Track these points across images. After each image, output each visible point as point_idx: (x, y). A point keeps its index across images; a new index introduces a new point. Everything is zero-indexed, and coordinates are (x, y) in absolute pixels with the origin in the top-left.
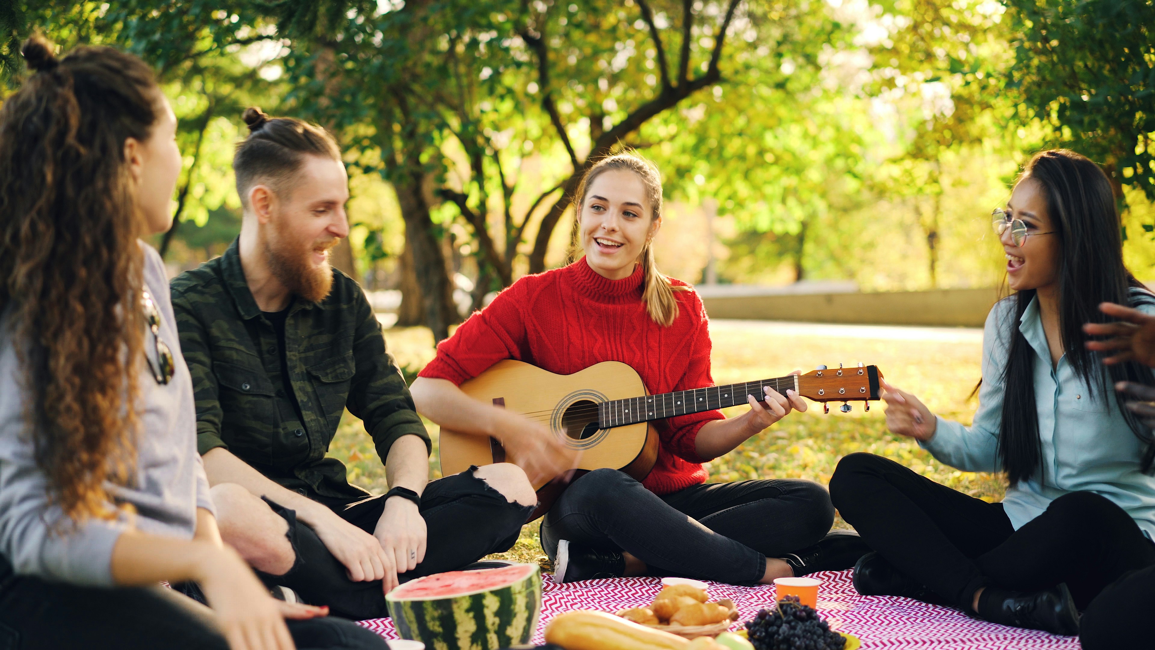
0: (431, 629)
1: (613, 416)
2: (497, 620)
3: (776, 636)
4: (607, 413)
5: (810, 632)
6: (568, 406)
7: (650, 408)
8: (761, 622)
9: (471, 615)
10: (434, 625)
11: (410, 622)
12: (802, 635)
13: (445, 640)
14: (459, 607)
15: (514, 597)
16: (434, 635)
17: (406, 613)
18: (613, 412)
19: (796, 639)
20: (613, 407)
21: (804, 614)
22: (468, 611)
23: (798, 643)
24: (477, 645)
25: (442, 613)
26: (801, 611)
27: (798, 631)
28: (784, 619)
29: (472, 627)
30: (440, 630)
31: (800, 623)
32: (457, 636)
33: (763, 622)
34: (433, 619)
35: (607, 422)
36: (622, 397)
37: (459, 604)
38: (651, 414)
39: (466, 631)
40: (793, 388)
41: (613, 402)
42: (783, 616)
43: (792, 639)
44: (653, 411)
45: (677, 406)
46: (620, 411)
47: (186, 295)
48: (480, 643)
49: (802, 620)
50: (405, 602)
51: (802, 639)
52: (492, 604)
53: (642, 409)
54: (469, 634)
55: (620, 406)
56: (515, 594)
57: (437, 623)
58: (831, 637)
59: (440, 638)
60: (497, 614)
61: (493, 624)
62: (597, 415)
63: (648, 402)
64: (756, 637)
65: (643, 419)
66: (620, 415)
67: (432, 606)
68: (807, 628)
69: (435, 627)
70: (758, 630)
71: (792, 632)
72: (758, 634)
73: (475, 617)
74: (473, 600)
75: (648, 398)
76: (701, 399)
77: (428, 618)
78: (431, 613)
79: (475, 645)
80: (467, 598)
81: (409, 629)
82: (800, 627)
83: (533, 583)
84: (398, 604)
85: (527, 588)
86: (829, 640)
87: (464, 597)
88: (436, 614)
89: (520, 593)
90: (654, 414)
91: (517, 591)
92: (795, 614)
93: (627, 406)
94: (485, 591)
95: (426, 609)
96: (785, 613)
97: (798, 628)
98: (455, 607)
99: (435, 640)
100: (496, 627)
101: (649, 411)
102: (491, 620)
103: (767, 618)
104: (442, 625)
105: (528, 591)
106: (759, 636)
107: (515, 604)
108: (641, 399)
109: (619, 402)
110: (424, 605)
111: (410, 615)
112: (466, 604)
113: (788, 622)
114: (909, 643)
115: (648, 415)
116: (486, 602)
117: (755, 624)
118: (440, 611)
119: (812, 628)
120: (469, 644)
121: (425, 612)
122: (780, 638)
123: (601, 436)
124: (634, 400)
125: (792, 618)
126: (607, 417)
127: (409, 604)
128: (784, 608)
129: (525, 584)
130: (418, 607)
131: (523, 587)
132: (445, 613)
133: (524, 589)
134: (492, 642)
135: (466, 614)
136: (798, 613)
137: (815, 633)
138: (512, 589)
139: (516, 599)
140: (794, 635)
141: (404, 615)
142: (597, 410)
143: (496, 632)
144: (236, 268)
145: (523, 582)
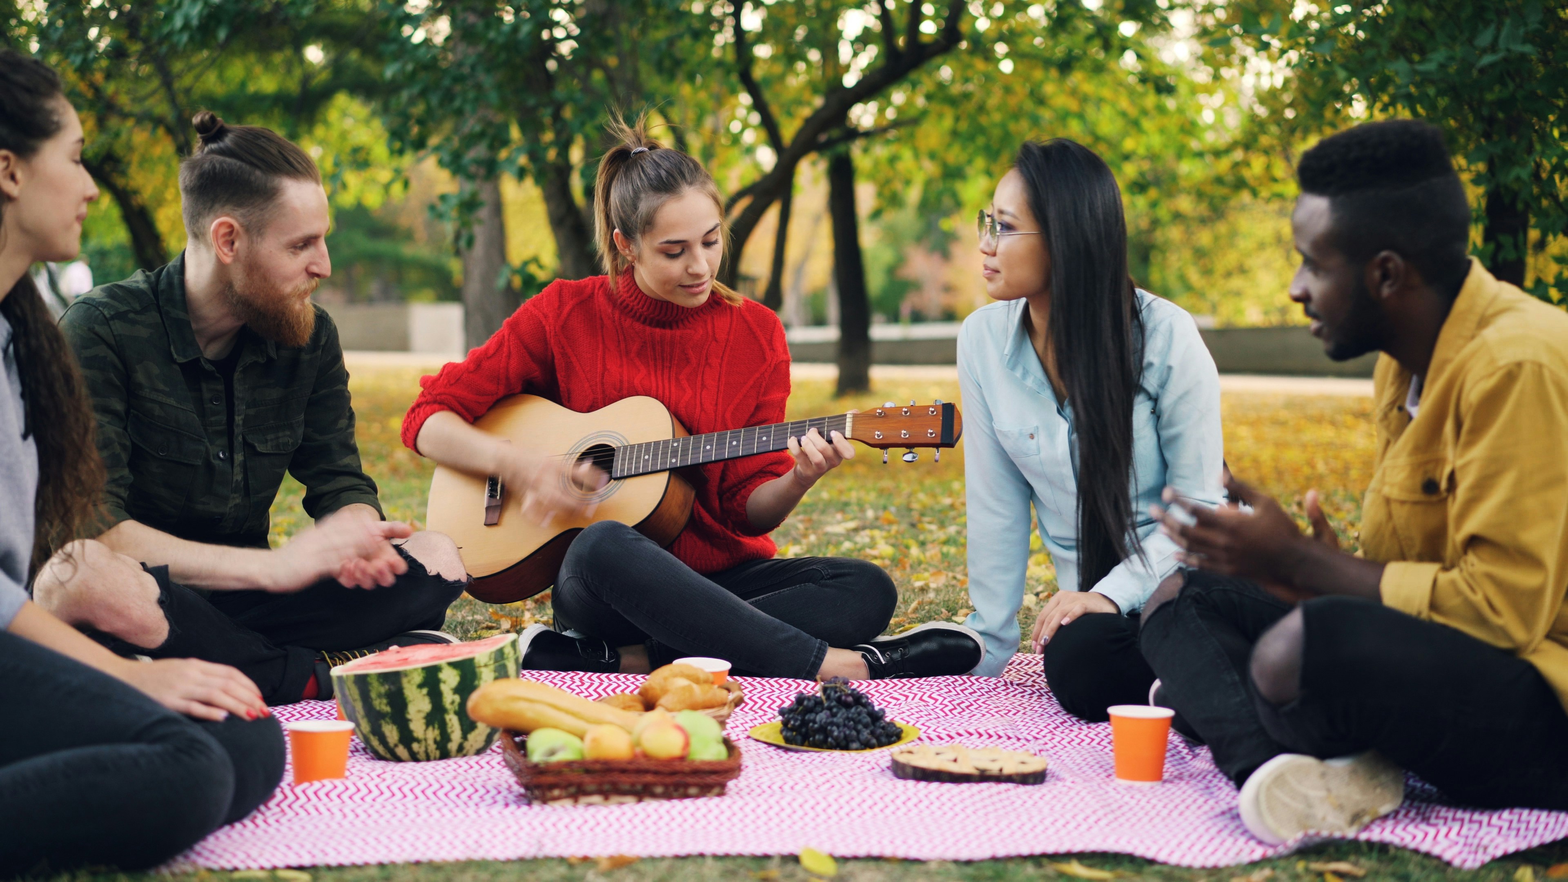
0: (378, 708)
1: (630, 463)
2: (457, 698)
3: (811, 724)
4: (623, 460)
5: (853, 719)
6: (583, 450)
7: (674, 454)
8: (797, 709)
9: (425, 691)
10: (380, 703)
11: (355, 700)
12: (842, 724)
13: (394, 722)
14: (409, 682)
15: (477, 670)
16: (381, 715)
17: (349, 689)
18: (631, 459)
19: (835, 728)
20: (632, 453)
21: (850, 699)
22: (420, 686)
23: (836, 733)
24: (434, 728)
25: (390, 689)
26: (847, 695)
27: (839, 719)
28: (826, 704)
29: (425, 705)
30: (387, 709)
31: (844, 710)
32: (409, 717)
33: (801, 708)
34: (380, 696)
35: (622, 470)
36: (644, 440)
37: (409, 678)
38: (674, 461)
39: (419, 711)
40: (841, 429)
41: (633, 447)
42: (825, 701)
43: (829, 728)
44: (676, 457)
45: (705, 451)
46: (638, 457)
47: (111, 323)
48: (436, 726)
49: (848, 706)
50: (347, 676)
51: (841, 729)
52: (450, 679)
53: (665, 453)
54: (423, 715)
55: (639, 451)
56: (480, 667)
57: (385, 701)
58: (883, 728)
59: (388, 719)
60: (456, 690)
61: (453, 703)
62: (612, 461)
63: (673, 446)
64: (789, 726)
65: (664, 467)
66: (638, 462)
67: (378, 680)
68: (850, 715)
69: (382, 705)
70: (792, 718)
71: (829, 720)
72: (792, 722)
73: (429, 694)
74: (427, 673)
75: (673, 442)
76: (734, 443)
77: (373, 695)
78: (377, 689)
79: (431, 728)
80: (420, 671)
81: (354, 710)
82: (842, 714)
83: (505, 656)
84: (340, 678)
85: (496, 661)
86: (879, 731)
87: (416, 670)
88: (383, 690)
89: (486, 666)
90: (677, 462)
91: (482, 664)
92: (839, 700)
93: (647, 452)
94: (442, 662)
95: (371, 684)
96: (828, 698)
97: (839, 715)
98: (404, 681)
99: (383, 722)
100: (456, 707)
101: (672, 457)
102: (450, 698)
103: (806, 703)
104: (390, 704)
105: (497, 664)
106: (793, 725)
107: (480, 679)
108: (666, 442)
109: (640, 445)
110: (369, 679)
111: (354, 692)
112: (418, 678)
113: (830, 708)
114: (981, 735)
115: (671, 462)
116: (442, 676)
117: (791, 710)
118: (387, 687)
119: (856, 715)
120: (424, 727)
121: (370, 688)
122: (816, 726)
123: (613, 488)
124: (657, 443)
125: (834, 703)
126: (623, 465)
127: (352, 679)
128: (828, 692)
129: (493, 656)
130: (362, 681)
131: (490, 659)
132: (393, 688)
133: (492, 662)
134: (453, 725)
135: (419, 690)
136: (843, 698)
137: (860, 722)
138: (476, 661)
139: (481, 673)
140: (832, 724)
141: (347, 692)
142: (613, 455)
143: (456, 713)
144: (177, 292)
145: (491, 653)
